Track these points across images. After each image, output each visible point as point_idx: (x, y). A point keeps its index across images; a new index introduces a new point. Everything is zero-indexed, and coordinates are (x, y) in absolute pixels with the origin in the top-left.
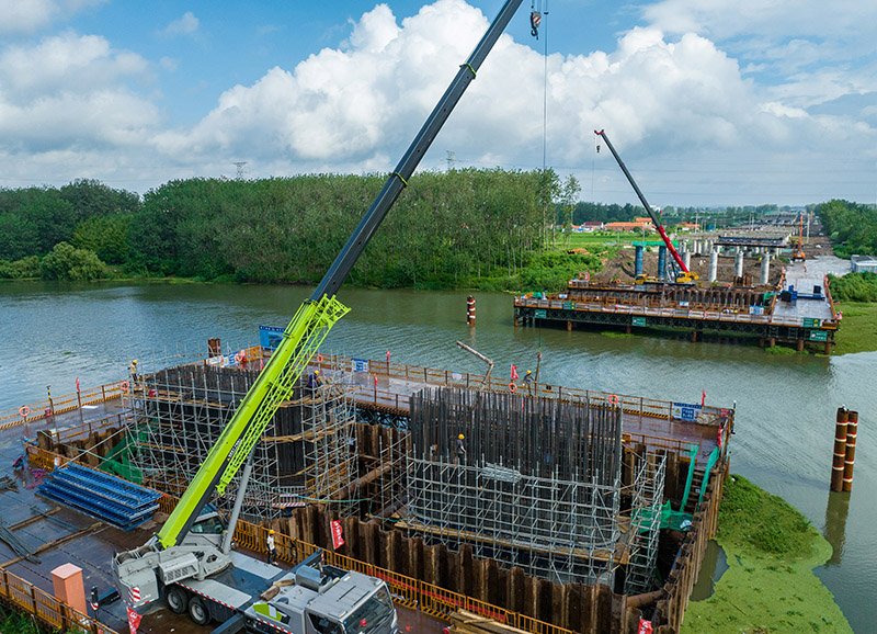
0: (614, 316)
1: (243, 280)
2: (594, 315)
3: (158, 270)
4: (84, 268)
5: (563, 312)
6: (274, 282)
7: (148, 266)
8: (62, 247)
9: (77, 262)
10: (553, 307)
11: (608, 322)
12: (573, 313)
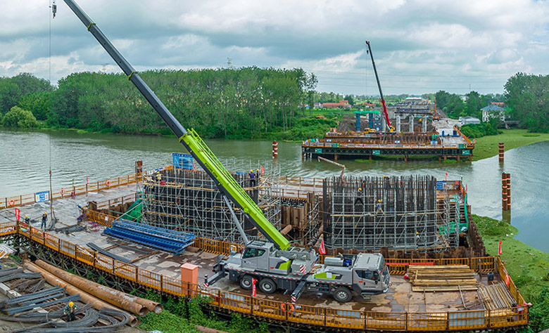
0: (362, 150)
1: (117, 131)
2: (350, 150)
3: (65, 124)
4: (26, 121)
5: (333, 149)
6: (135, 134)
7: (60, 122)
8: (16, 108)
9: (23, 117)
10: (326, 146)
11: (359, 154)
12: (338, 150)
